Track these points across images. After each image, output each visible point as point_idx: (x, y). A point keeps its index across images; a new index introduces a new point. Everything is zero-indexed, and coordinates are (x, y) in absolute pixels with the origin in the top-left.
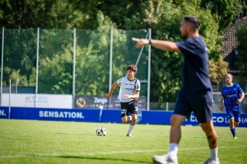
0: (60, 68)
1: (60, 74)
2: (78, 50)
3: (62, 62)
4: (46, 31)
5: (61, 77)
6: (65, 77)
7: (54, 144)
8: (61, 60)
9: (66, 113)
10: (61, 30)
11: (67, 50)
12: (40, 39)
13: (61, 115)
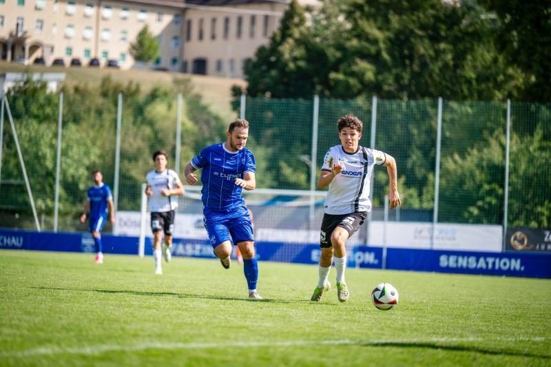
0: (480, 175)
1: (480, 186)
2: (514, 141)
3: (484, 164)
4: (454, 105)
5: (482, 192)
6: (490, 192)
7: (467, 318)
8: (482, 159)
9: (490, 260)
10: (482, 103)
11: (493, 142)
12: (443, 120)
13: (482, 263)
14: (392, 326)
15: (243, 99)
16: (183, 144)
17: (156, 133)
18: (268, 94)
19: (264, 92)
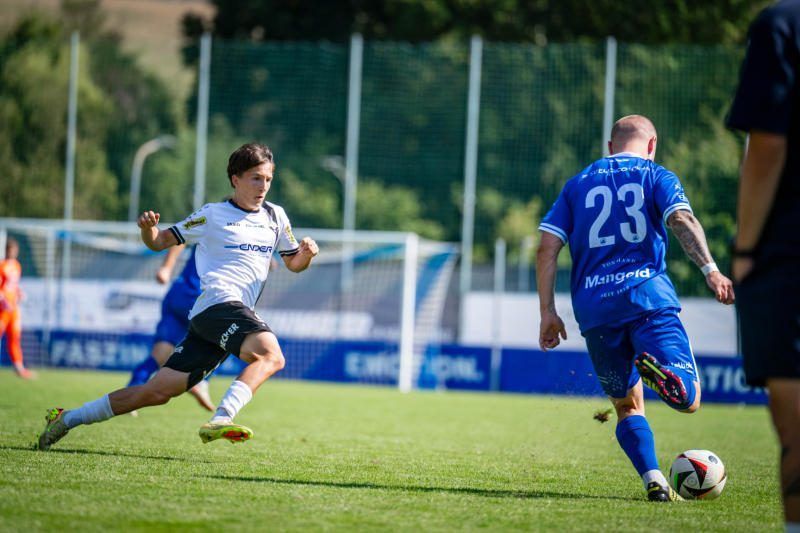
3: (703, 173)
4: (640, 52)
8: (697, 164)
9: (714, 373)
10: (698, 51)
12: (619, 84)
14: (503, 518)
15: (206, 44)
16: (82, 134)
17: (27, 114)
18: (257, 34)
19: (249, 27)
